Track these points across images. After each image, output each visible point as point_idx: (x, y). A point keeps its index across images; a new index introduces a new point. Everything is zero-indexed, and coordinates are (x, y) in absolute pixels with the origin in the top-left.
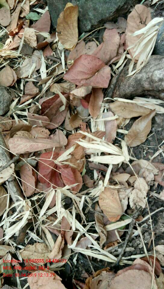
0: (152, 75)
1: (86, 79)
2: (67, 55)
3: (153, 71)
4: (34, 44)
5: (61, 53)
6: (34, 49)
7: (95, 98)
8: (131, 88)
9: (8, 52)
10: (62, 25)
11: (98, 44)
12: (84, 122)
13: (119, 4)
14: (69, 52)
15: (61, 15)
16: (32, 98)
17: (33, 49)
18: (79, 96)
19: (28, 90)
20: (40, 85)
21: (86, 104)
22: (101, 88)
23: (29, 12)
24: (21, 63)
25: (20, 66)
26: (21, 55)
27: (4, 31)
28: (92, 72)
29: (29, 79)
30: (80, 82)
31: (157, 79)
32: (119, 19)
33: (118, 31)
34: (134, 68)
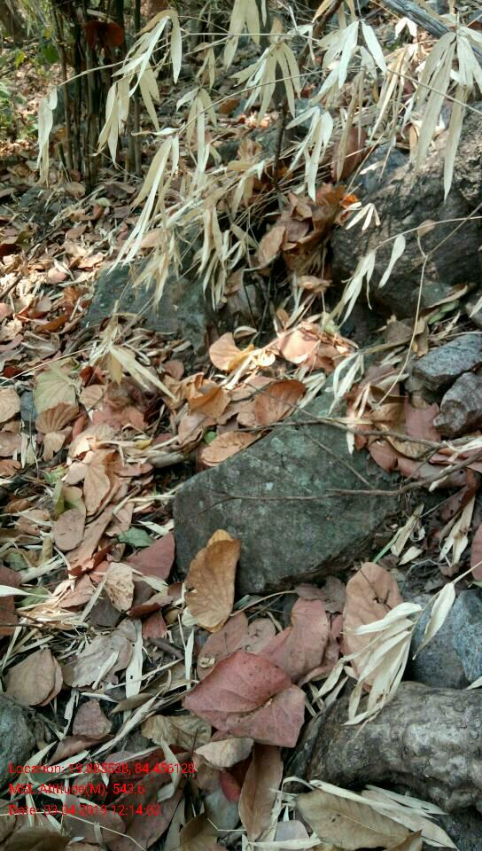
0: (405, 735)
1: (242, 715)
2: (200, 642)
3: (408, 725)
4: (125, 604)
5: (187, 635)
6: (123, 616)
7: (261, 772)
8: (356, 760)
9: (57, 614)
10: (199, 575)
11: (280, 627)
12: (222, 845)
13: (329, 552)
14: (208, 636)
15: (201, 555)
16: (87, 749)
17: (119, 615)
18: (218, 763)
19: (84, 722)
20: (116, 714)
21: (233, 787)
22: (278, 747)
23: (127, 528)
24: (81, 646)
25: (77, 652)
26: (86, 625)
27: (60, 561)
28: (256, 697)
29: (93, 691)
30: (224, 720)
31: (416, 748)
32: (330, 580)
33: (327, 606)
34: (362, 706)
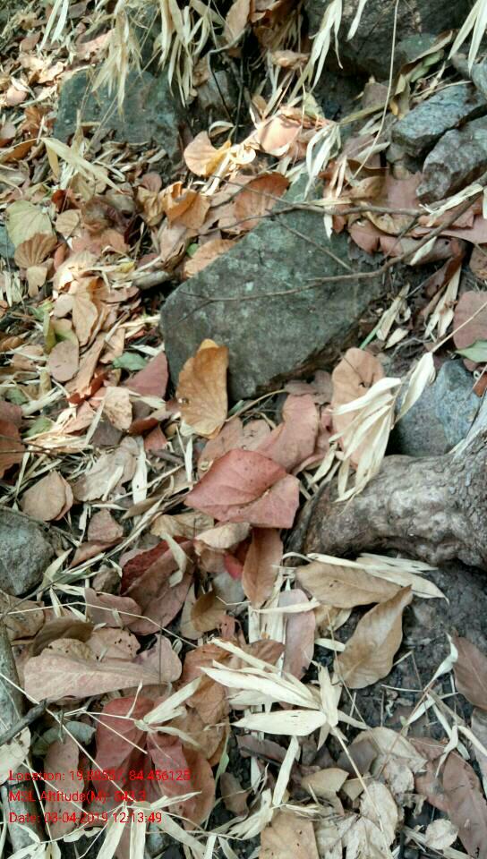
0: (389, 502)
1: (242, 506)
2: (199, 450)
3: (393, 492)
4: (125, 423)
5: (185, 444)
6: (124, 434)
7: (262, 552)
8: (348, 531)
9: (62, 440)
10: (190, 385)
11: (273, 425)
12: (231, 616)
14: (206, 442)
16: (103, 552)
17: (120, 435)
19: (97, 530)
20: (127, 519)
21: (235, 566)
22: (277, 529)
23: (121, 354)
24: (89, 466)
25: (86, 472)
26: (91, 447)
27: (59, 392)
28: (254, 488)
29: (104, 503)
30: (225, 513)
31: (399, 511)
32: (319, 374)
33: (317, 399)
34: (351, 481)
